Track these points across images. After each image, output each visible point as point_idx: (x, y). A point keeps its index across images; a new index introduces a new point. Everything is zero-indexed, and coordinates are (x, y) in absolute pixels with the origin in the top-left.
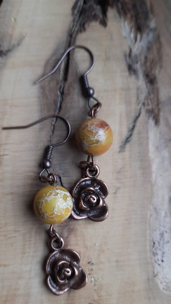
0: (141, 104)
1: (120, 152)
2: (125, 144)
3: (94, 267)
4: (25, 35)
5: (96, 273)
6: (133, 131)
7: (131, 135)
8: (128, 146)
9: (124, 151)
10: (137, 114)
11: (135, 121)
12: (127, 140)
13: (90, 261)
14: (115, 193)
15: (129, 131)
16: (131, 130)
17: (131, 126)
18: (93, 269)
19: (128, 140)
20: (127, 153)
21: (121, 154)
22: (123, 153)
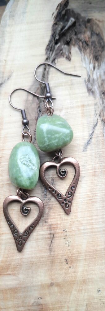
0: (98, 116)
2: (87, 145)
3: (68, 234)
4: (13, 72)
5: (69, 238)
7: (91, 139)
8: (89, 147)
10: (95, 123)
11: (94, 128)
12: (89, 143)
13: (64, 229)
15: (89, 136)
16: (91, 135)
17: (91, 132)
20: (88, 152)
21: (84, 152)
22: (86, 152)
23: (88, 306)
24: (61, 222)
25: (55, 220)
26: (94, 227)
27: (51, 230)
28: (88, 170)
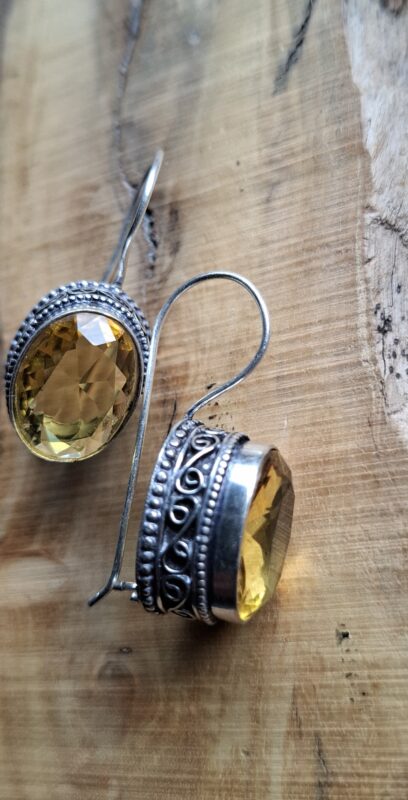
1: (275, 93)
2: (287, 70)
3: (222, 400)
5: (227, 414)
6: (304, 33)
7: (300, 43)
8: (294, 72)
9: (285, 89)
12: (292, 57)
13: (210, 383)
14: (268, 201)
15: (294, 36)
16: (299, 33)
17: (300, 22)
18: (220, 404)
19: (294, 59)
20: (293, 92)
21: (278, 97)
22: (284, 95)
23: (299, 700)
24: (200, 356)
25: (181, 350)
26: (318, 367)
27: (167, 388)
28: (293, 155)
